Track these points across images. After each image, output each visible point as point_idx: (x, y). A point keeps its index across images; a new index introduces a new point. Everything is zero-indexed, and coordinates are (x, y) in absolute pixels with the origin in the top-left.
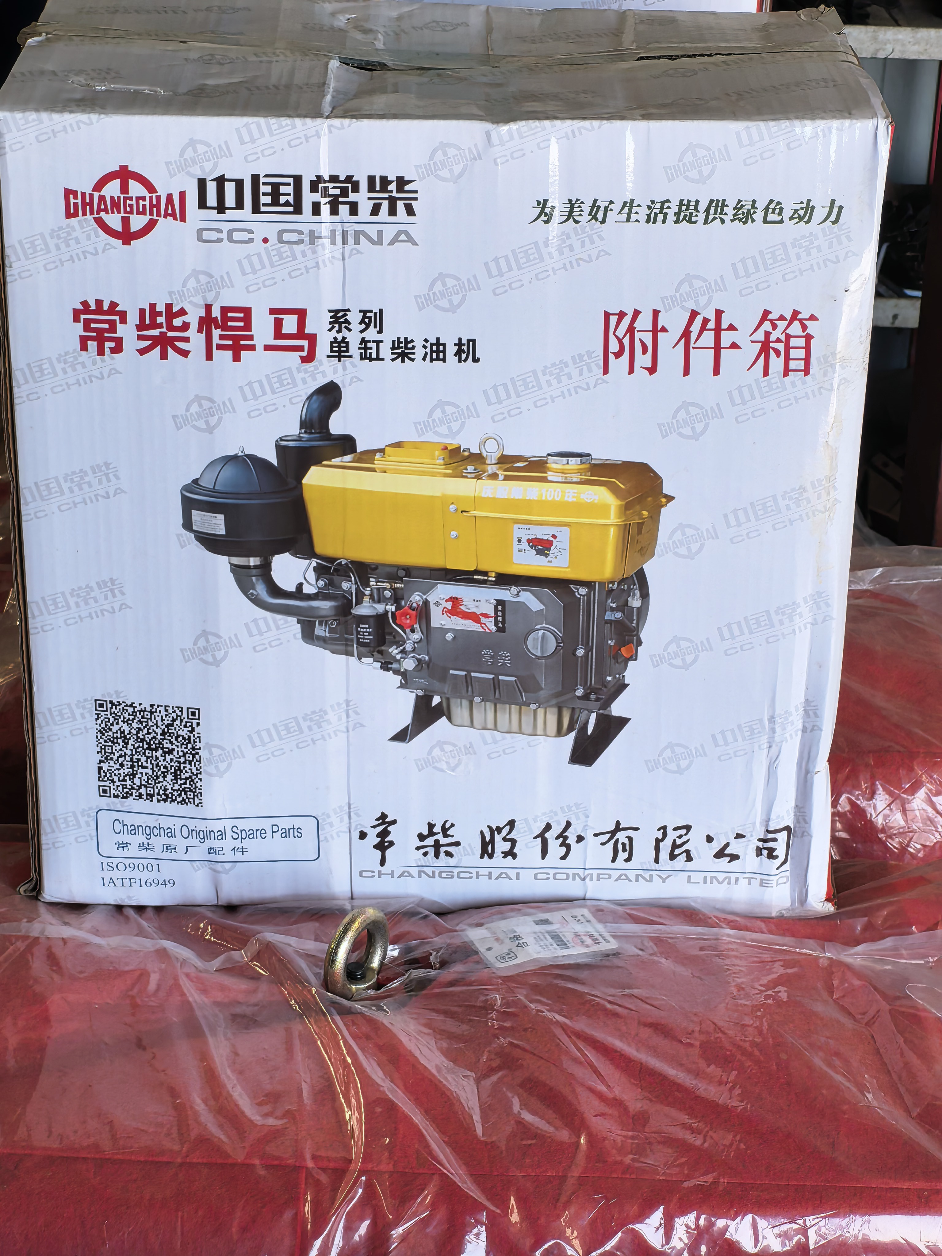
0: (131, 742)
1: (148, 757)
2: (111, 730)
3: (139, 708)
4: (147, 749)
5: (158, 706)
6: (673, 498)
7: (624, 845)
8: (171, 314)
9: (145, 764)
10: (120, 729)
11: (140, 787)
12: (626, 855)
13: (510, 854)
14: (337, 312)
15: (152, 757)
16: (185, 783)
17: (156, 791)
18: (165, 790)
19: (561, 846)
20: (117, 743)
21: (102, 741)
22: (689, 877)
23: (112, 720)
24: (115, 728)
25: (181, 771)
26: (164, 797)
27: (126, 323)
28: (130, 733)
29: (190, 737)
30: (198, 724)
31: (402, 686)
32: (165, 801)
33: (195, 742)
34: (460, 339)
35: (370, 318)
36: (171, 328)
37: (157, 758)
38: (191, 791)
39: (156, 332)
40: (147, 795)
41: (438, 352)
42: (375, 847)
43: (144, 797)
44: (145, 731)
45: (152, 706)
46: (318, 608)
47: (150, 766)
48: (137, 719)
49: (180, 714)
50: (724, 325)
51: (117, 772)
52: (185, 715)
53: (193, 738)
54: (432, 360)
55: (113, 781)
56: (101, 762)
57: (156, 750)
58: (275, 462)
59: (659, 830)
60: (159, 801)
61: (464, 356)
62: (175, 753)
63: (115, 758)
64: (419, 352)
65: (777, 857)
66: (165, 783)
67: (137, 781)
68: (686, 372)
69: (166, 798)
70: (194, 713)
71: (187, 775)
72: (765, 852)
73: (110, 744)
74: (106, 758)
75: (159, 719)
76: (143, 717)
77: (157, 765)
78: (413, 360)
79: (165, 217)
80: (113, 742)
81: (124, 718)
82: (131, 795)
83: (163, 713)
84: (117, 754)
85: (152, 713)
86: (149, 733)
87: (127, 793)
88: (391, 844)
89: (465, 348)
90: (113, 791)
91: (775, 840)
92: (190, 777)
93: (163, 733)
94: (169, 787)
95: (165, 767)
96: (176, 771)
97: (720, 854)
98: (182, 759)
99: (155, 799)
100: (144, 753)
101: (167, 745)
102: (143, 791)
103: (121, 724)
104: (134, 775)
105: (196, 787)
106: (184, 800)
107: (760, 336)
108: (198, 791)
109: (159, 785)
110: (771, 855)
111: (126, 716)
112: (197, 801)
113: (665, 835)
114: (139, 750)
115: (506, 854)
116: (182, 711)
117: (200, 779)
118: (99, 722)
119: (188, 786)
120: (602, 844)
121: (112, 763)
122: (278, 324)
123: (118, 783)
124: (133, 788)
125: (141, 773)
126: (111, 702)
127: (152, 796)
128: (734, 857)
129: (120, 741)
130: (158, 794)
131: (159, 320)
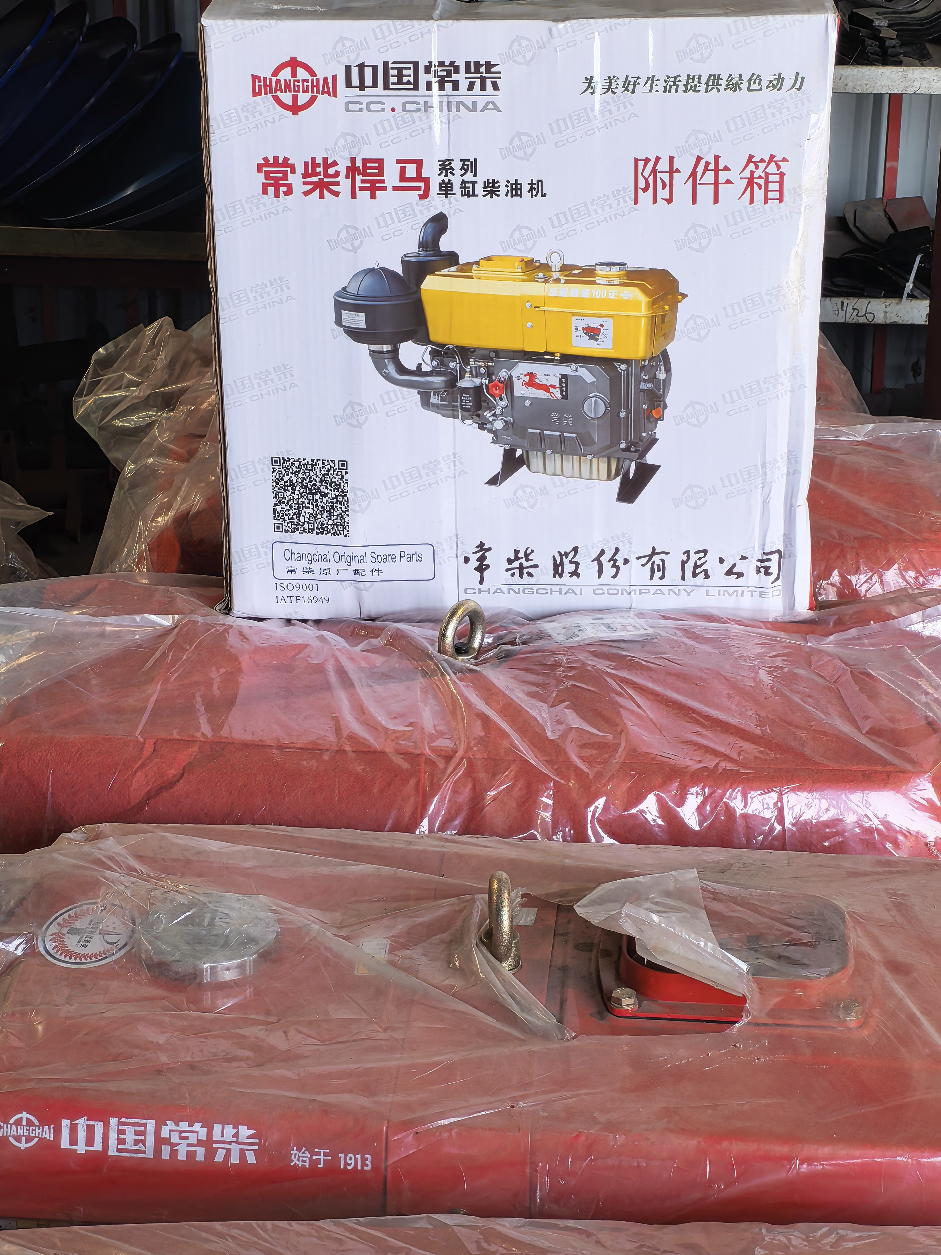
0: (297, 489)
1: (310, 500)
2: (283, 480)
3: (303, 462)
4: (309, 493)
5: (317, 460)
6: (687, 296)
7: (658, 566)
8: (327, 165)
9: (307, 505)
10: (289, 479)
11: (304, 523)
12: (660, 573)
13: (575, 573)
14: (445, 161)
15: (313, 499)
16: (337, 519)
17: (316, 526)
18: (322, 525)
19: (612, 567)
20: (288, 490)
21: (276, 489)
22: (707, 591)
23: (284, 472)
24: (286, 478)
25: (334, 510)
26: (321, 530)
27: (295, 173)
28: (297, 481)
29: (340, 483)
30: (346, 473)
31: (494, 442)
32: (322, 533)
33: (344, 487)
34: (532, 180)
35: (468, 165)
36: (327, 175)
37: (316, 500)
38: (341, 525)
39: (316, 179)
40: (309, 529)
41: (516, 189)
42: (476, 569)
43: (307, 531)
44: (308, 480)
45: (313, 460)
46: (433, 382)
47: (311, 507)
48: (302, 471)
49: (333, 465)
50: (721, 167)
51: (287, 512)
52: (337, 467)
53: (342, 484)
54: (512, 196)
55: (284, 520)
56: (276, 505)
57: (316, 494)
58: (401, 273)
59: (684, 553)
60: (318, 533)
61: (535, 192)
62: (329, 496)
63: (286, 501)
64: (503, 190)
65: (771, 573)
66: (322, 519)
67: (302, 519)
68: (694, 202)
69: (323, 530)
70: (344, 464)
71: (338, 512)
72: (762, 570)
73: (282, 491)
74: (279, 502)
75: (318, 470)
76: (306, 469)
77: (317, 506)
78: (498, 196)
79: (322, 94)
80: (284, 489)
81: (293, 470)
82: (298, 529)
83: (321, 465)
84: (287, 499)
85: (313, 466)
86: (310, 481)
87: (294, 528)
88: (488, 566)
89: (536, 186)
90: (284, 527)
91: (769, 560)
92: (341, 514)
93: (321, 481)
94: (325, 522)
95: (322, 507)
96: (330, 511)
97: (729, 573)
98: (335, 501)
99: (315, 532)
100: (307, 497)
101: (324, 490)
102: (306, 526)
103: (290, 475)
104: (299, 514)
105: (345, 521)
106: (336, 532)
107: (747, 174)
108: (346, 524)
109: (318, 521)
110: (767, 573)
111: (294, 468)
112: (345, 532)
113: (688, 557)
114: (304, 494)
115: (572, 574)
116: (334, 463)
117: (348, 515)
118: (274, 474)
119: (339, 521)
120: (643, 565)
121: (283, 505)
122: (403, 171)
123: (288, 521)
124: (299, 524)
125: (305, 512)
126: (283, 458)
127: (313, 530)
128: (740, 575)
129: (290, 488)
130: (317, 528)
131: (319, 170)
